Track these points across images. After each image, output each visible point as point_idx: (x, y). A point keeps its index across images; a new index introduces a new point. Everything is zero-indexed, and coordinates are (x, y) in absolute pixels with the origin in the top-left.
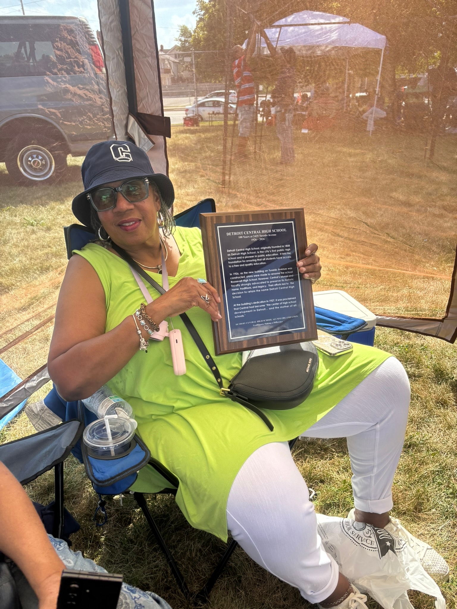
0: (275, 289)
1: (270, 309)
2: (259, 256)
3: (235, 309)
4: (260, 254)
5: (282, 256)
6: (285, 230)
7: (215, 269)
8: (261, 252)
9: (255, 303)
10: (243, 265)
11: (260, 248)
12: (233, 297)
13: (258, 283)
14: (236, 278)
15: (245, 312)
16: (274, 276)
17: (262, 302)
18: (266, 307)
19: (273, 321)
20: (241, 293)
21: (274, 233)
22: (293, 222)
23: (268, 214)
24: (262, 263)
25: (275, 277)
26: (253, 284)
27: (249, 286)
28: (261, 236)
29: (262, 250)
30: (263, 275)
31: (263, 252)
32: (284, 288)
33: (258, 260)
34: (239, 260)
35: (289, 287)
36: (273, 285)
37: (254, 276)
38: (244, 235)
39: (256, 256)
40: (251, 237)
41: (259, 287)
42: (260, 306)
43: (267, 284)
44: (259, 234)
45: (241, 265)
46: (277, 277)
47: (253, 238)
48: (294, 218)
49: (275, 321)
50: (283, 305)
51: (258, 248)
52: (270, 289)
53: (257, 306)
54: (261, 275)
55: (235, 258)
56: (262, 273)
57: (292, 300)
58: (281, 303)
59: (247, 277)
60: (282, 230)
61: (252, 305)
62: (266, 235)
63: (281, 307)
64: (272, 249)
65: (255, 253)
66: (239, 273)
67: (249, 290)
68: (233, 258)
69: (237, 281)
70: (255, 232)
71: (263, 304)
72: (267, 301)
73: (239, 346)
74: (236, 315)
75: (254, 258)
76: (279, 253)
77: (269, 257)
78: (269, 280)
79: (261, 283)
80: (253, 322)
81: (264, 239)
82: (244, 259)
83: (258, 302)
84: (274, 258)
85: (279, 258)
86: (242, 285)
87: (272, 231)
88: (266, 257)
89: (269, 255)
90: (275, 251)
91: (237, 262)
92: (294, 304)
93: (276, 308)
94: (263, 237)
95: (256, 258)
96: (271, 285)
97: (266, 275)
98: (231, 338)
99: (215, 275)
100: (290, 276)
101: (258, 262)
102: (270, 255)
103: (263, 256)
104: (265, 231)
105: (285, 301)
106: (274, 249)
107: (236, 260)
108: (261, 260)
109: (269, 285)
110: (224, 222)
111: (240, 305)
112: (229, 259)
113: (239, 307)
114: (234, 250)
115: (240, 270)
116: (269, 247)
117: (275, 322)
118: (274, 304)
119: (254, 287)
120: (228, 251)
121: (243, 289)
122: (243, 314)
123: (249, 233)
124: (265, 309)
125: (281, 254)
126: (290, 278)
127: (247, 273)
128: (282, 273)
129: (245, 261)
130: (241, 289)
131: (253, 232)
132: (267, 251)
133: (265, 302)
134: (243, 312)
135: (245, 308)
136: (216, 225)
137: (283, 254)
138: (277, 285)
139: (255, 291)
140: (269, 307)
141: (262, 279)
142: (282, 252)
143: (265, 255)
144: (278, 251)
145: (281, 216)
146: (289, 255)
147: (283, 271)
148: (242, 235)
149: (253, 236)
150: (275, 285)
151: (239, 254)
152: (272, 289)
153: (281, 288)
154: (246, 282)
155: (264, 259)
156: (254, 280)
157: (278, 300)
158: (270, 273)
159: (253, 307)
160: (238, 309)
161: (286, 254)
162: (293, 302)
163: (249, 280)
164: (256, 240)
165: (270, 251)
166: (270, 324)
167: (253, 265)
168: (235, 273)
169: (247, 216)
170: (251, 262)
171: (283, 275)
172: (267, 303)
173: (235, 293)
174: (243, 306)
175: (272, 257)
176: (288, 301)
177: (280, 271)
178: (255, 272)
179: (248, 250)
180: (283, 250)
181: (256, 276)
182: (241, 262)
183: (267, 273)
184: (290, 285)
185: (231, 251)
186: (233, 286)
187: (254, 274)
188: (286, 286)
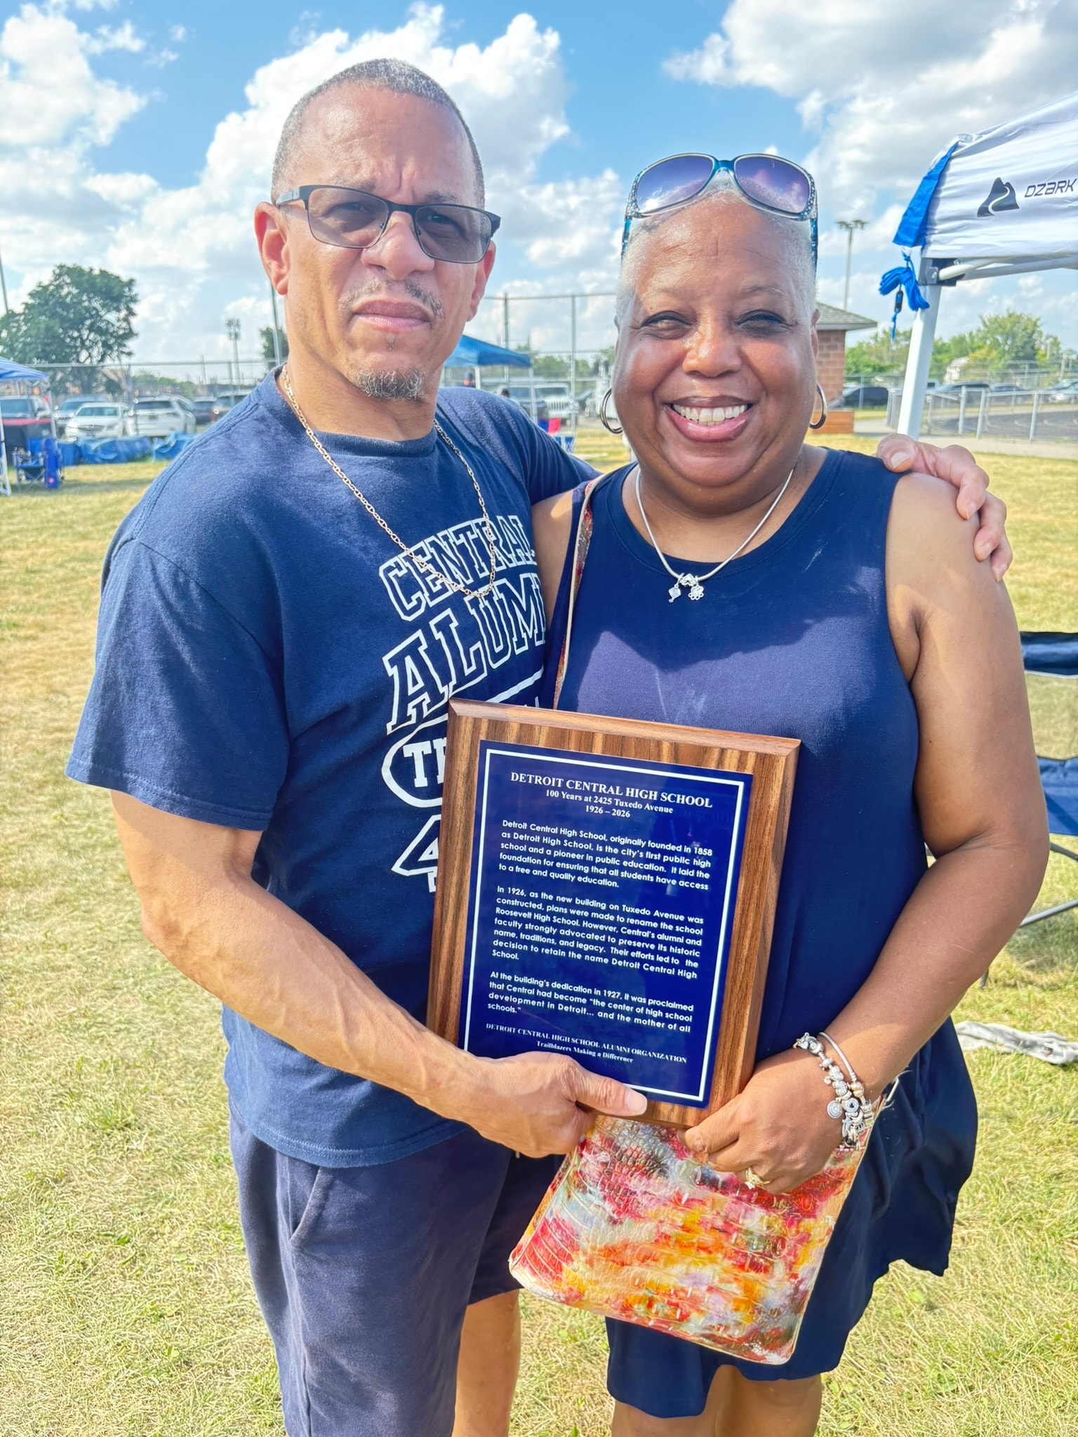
0: (632, 965)
1: (600, 1014)
2: (598, 860)
3: (492, 985)
4: (604, 855)
5: (678, 877)
6: (706, 802)
7: (457, 863)
8: (609, 849)
9: (556, 985)
10: (545, 874)
11: (608, 837)
12: (495, 953)
13: (578, 935)
14: (515, 902)
15: (520, 1001)
16: (634, 927)
17: (579, 989)
18: (589, 1006)
19: (603, 1050)
20: (520, 947)
21: (667, 804)
22: (741, 785)
23: (659, 743)
24: (604, 882)
25: (638, 933)
26: (562, 932)
27: (550, 936)
28: (622, 804)
29: (616, 845)
30: (601, 916)
31: (616, 851)
32: (662, 970)
33: (594, 869)
34: (536, 856)
35: (680, 973)
36: (626, 953)
37: (572, 912)
38: (564, 788)
39: (589, 858)
40: (586, 799)
41: (580, 946)
42: (572, 999)
43: (607, 945)
44: (614, 797)
45: (536, 872)
46: (646, 934)
47: (590, 804)
48: (748, 771)
49: (609, 1052)
50: (644, 1016)
51: (604, 838)
52: (614, 962)
53: (561, 997)
54: (594, 915)
55: (524, 848)
56: (598, 910)
57: (681, 1012)
58: (641, 1010)
59: (549, 908)
60: (695, 801)
61: (545, 989)
62: (637, 806)
63: (637, 1020)
64: (647, 849)
65: (589, 847)
66: (527, 893)
67: (549, 946)
68: (517, 848)
69: (516, 914)
70: (602, 789)
71: (581, 995)
72: (597, 992)
74: (494, 1001)
75: (584, 862)
76: (668, 865)
77: (632, 870)
78: (618, 936)
79: (590, 936)
80: (538, 1034)
81: (628, 815)
82: (550, 858)
83: (566, 987)
84: (649, 878)
85: (664, 881)
86: (529, 926)
87: (659, 797)
88: (621, 868)
89: (632, 864)
90: (657, 857)
91: (528, 860)
92: (684, 1023)
93: (621, 1017)
94: (626, 809)
95: (590, 864)
96: (621, 952)
97: (612, 918)
99: (455, 879)
100: (690, 942)
101: (591, 875)
102: (640, 865)
103: (614, 861)
104: (639, 793)
105: (655, 1008)
106: (654, 851)
107: (526, 854)
108: (604, 871)
109: (614, 950)
110: (511, 739)
111: (509, 978)
112: (503, 846)
113: (506, 982)
114: (525, 826)
115: (529, 883)
116: (639, 842)
117: (606, 1055)
118: (615, 1006)
119: (562, 943)
120: (506, 823)
121: (528, 937)
122: (515, 1005)
123: (582, 785)
124: (584, 1010)
125: (674, 870)
126: (690, 947)
127: (551, 897)
128: (663, 925)
129: (551, 864)
130: (522, 936)
131: (598, 788)
132: (630, 852)
133: (589, 991)
134: (514, 1000)
135: (523, 990)
136: (485, 745)
137: (681, 872)
138: (638, 954)
139: (563, 954)
140: (599, 1009)
141: (596, 926)
142: (679, 865)
143: (621, 863)
144: (666, 859)
145: (706, 756)
146: (702, 881)
147: (669, 921)
148: (560, 790)
149: (594, 799)
150: (633, 954)
151: (537, 839)
152: (620, 963)
153: (652, 968)
154: (543, 921)
155: (615, 873)
156: (568, 922)
157: (634, 999)
158: (626, 915)
159: (549, 995)
160: (501, 987)
161: (691, 873)
162: (682, 1018)
163: (552, 919)
164: (601, 811)
165: (638, 854)
166: (591, 1056)
167: (576, 880)
168: (514, 890)
169: (588, 736)
170: (569, 871)
171: (667, 932)
172: (593, 996)
173: (501, 944)
174: (519, 985)
175: (646, 872)
176: (665, 1010)
177: (659, 920)
178: (578, 901)
179: (570, 836)
180: (686, 861)
181: (579, 913)
182: (539, 861)
183: (614, 913)
184: (682, 966)
185: (514, 824)
186: (500, 922)
187: (573, 905)
188: (669, 965)
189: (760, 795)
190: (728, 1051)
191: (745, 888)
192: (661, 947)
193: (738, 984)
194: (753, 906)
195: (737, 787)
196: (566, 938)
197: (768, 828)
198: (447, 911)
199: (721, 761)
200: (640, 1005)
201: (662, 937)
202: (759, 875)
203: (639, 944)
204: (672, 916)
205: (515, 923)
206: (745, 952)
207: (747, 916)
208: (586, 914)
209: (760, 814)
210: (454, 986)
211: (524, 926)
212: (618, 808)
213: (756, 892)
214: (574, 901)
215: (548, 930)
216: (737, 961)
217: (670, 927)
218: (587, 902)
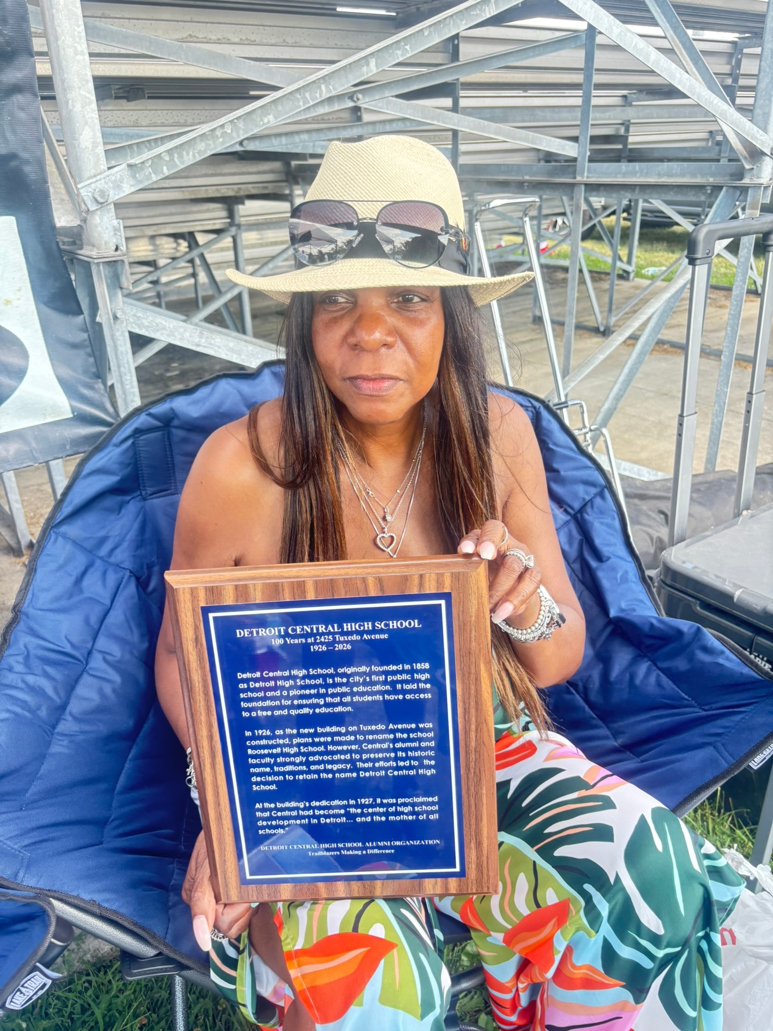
0: (378, 774)
1: (358, 820)
2: (330, 691)
3: (258, 814)
4: (335, 685)
5: (404, 692)
6: (415, 624)
7: (203, 718)
8: (338, 680)
9: (314, 804)
10: (285, 712)
11: (335, 670)
12: (255, 788)
13: (326, 758)
14: (264, 742)
15: (286, 823)
16: (373, 742)
17: (336, 802)
18: (348, 815)
19: (366, 848)
20: (276, 778)
21: (381, 631)
22: (443, 602)
23: (364, 580)
24: (339, 709)
25: (378, 746)
26: (311, 759)
27: (301, 764)
28: (342, 639)
29: (343, 675)
30: (343, 739)
31: (345, 680)
32: (405, 772)
33: (329, 700)
34: (274, 699)
35: (421, 771)
36: (371, 765)
37: (317, 740)
38: (287, 635)
39: (322, 691)
40: (309, 640)
41: (329, 767)
42: (331, 812)
43: (352, 762)
44: (334, 634)
45: (277, 713)
46: (385, 746)
47: (313, 644)
48: (447, 590)
49: (373, 848)
50: (397, 814)
51: (331, 671)
52: (362, 774)
53: (322, 812)
54: (336, 738)
55: (262, 694)
56: (339, 734)
57: (427, 804)
58: (393, 809)
59: (295, 741)
60: (406, 624)
61: (305, 809)
62: (355, 637)
63: (391, 818)
64: (370, 674)
65: (320, 681)
66: (273, 731)
67: (302, 772)
68: (255, 695)
69: (266, 751)
71: (340, 807)
72: (352, 802)
73: (269, 895)
74: (263, 828)
75: (318, 696)
76: (393, 684)
77: (362, 694)
78: (361, 752)
79: (336, 757)
80: (308, 847)
81: (349, 647)
82: (288, 697)
83: (324, 803)
84: (379, 698)
85: (392, 697)
86: (280, 760)
87: (374, 626)
88: (353, 694)
89: (361, 689)
90: (382, 678)
91: (268, 703)
92: (432, 812)
93: (377, 818)
94: (347, 642)
95: (324, 696)
96: (366, 765)
97: (353, 738)
98: (248, 877)
99: (204, 732)
100: (423, 744)
101: (327, 705)
102: (368, 689)
103: (345, 689)
104: (355, 626)
105: (405, 805)
106: (378, 674)
107: (264, 699)
108: (337, 700)
109: (360, 765)
110: (229, 601)
111: (273, 806)
112: (242, 696)
113: (270, 810)
114: (258, 674)
115: (274, 723)
116: (363, 669)
117: (370, 851)
118: (370, 810)
119: (313, 768)
120: (240, 676)
121: (282, 769)
122: (283, 827)
123: (303, 629)
124: (344, 819)
125: (399, 686)
126: (425, 749)
127: (295, 731)
128: (399, 735)
129: (289, 702)
130: (276, 769)
131: (317, 629)
132: (357, 678)
133: (345, 802)
134: (281, 822)
135: (287, 813)
136: (206, 611)
137: (405, 687)
138: (382, 763)
139: (316, 776)
140: (357, 815)
141: (340, 748)
142: (402, 682)
143: (352, 689)
144: (390, 678)
145: (408, 583)
146: (424, 691)
147: (403, 731)
148: (283, 637)
149: (316, 639)
150: (377, 765)
151: (272, 683)
152: (367, 774)
153: (396, 773)
154: (292, 752)
155: (347, 699)
156: (315, 749)
157: (385, 801)
158: (364, 733)
159: (311, 812)
160: (267, 814)
161: (415, 686)
162: (429, 808)
163: (300, 749)
164: (324, 648)
165: (365, 679)
166: (357, 855)
167: (314, 712)
168: (260, 732)
169: (300, 586)
170: (306, 706)
171: (403, 741)
172: (349, 806)
173: (259, 779)
174: (282, 810)
175: (375, 693)
176: (413, 805)
177: (393, 731)
178: (320, 730)
179: (301, 675)
180: (408, 677)
181: (322, 739)
182: (278, 703)
183: (353, 733)
184: (422, 766)
185: (248, 675)
186: (254, 761)
187: (316, 734)
188: (411, 768)
189: (461, 609)
190: (473, 827)
191: (463, 690)
192: (400, 754)
193: (472, 771)
194: (473, 704)
195: (440, 605)
196: (314, 763)
197: (473, 635)
198: (204, 761)
199: (421, 585)
200: (391, 805)
201: (399, 745)
202: (473, 677)
203: (381, 755)
204: (405, 726)
205: (268, 760)
206: (473, 744)
207: (469, 713)
208: (329, 739)
209: (464, 624)
210: (224, 822)
211: (275, 761)
212: (340, 642)
213: (473, 692)
214: (316, 730)
215: (298, 760)
216: (467, 753)
217: (405, 736)
218: (328, 729)
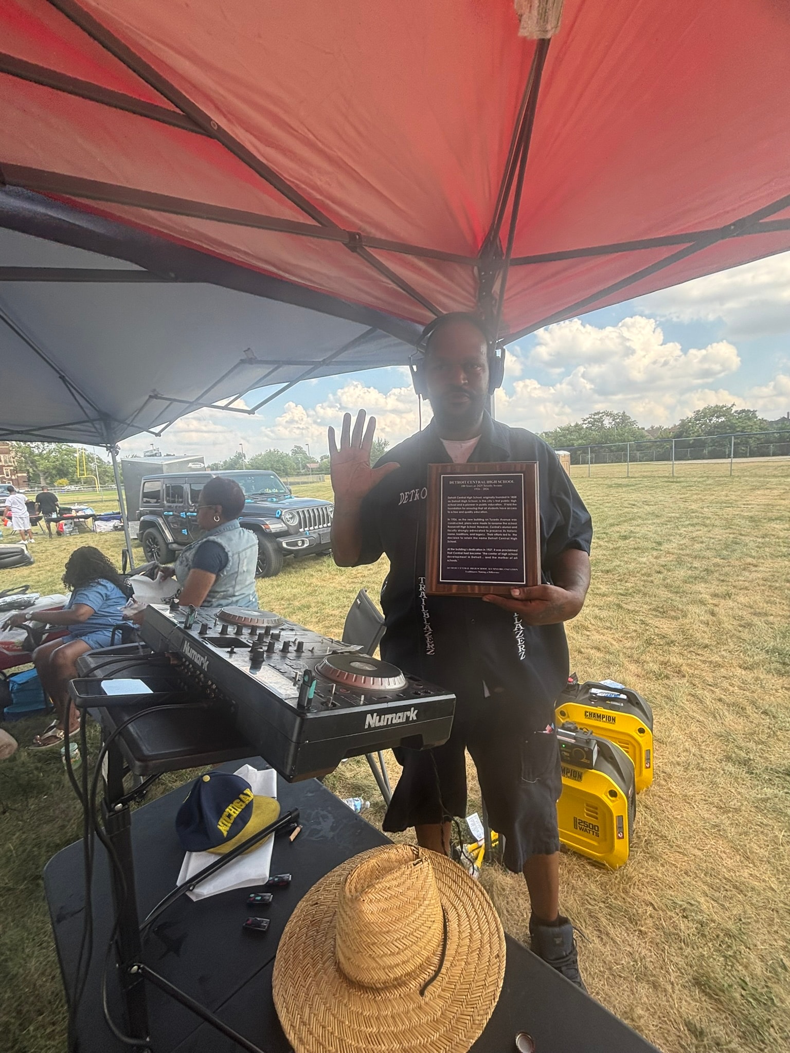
0: (495, 539)
1: (486, 558)
2: (480, 505)
3: (448, 553)
4: (481, 503)
5: (507, 507)
6: (512, 482)
8: (483, 501)
10: (463, 512)
11: (483, 497)
12: (449, 542)
13: (476, 531)
14: (454, 523)
15: (458, 557)
16: (494, 525)
17: (478, 550)
18: (482, 555)
19: (488, 571)
20: (457, 538)
21: (500, 484)
24: (482, 512)
25: (496, 527)
26: (471, 531)
27: (466, 533)
29: (485, 499)
30: (483, 524)
31: (485, 501)
32: (505, 539)
34: (459, 507)
35: (511, 538)
37: (473, 523)
38: (467, 484)
39: (477, 505)
40: (474, 486)
41: (477, 535)
42: (476, 554)
43: (486, 533)
44: (483, 484)
45: (460, 512)
46: (498, 527)
48: (524, 470)
49: (491, 571)
50: (502, 556)
51: (481, 498)
52: (489, 538)
53: (472, 553)
54: (480, 523)
55: (455, 505)
56: (482, 522)
57: (513, 552)
58: (499, 554)
59: (465, 524)
60: (509, 482)
61: (466, 552)
62: (491, 486)
63: (499, 558)
64: (495, 499)
65: (476, 501)
66: (458, 519)
67: (466, 536)
68: (453, 505)
69: (454, 527)
70: (479, 482)
71: (479, 552)
72: (484, 550)
74: (449, 559)
75: (475, 507)
76: (503, 503)
77: (491, 507)
78: (489, 529)
79: (480, 531)
80: (465, 568)
81: (488, 489)
82: (464, 507)
83: (473, 550)
84: (497, 508)
85: (502, 508)
86: (459, 531)
87: (497, 482)
88: (488, 507)
89: (491, 505)
90: (499, 501)
92: (515, 556)
93: (493, 557)
94: (487, 487)
95: (478, 507)
96: (491, 535)
97: (487, 524)
98: (441, 580)
99: (433, 519)
100: (513, 527)
101: (478, 510)
102: (493, 505)
103: (485, 505)
104: (491, 482)
105: (504, 552)
106: (498, 499)
107: (456, 507)
108: (482, 508)
109: (488, 534)
110: (449, 471)
111: (454, 549)
112: (449, 505)
113: (453, 551)
114: (455, 497)
115: (458, 516)
116: (493, 497)
118: (491, 554)
119: (471, 535)
120: (449, 498)
121: (459, 534)
122: (456, 559)
123: (472, 482)
124: (480, 557)
125: (505, 504)
126: (514, 529)
127: (466, 520)
129: (465, 509)
130: (457, 534)
131: (477, 482)
132: (490, 501)
133: (481, 550)
135: (459, 553)
136: (440, 474)
137: (507, 505)
138: (496, 534)
139: (471, 538)
140: (485, 555)
141: (482, 527)
143: (488, 505)
144: (502, 501)
146: (514, 506)
147: (505, 522)
148: (465, 485)
149: (476, 486)
151: (460, 501)
152: (491, 538)
153: (502, 539)
154: (464, 528)
155: (486, 508)
156: (472, 527)
157: (497, 550)
158: (491, 522)
159: (468, 553)
160: (451, 553)
161: (511, 505)
162: (514, 554)
163: (467, 527)
164: (479, 489)
165: (493, 501)
166: (484, 573)
167: (473, 513)
168: (453, 519)
170: (471, 510)
171: (505, 525)
172: (483, 552)
173: (450, 538)
174: (457, 551)
175: (495, 507)
176: (508, 552)
177: (502, 522)
178: (475, 520)
179: (470, 498)
180: (508, 501)
181: (475, 523)
183: (487, 522)
184: (512, 536)
185: (452, 498)
186: (449, 531)
188: (508, 537)
192: (504, 531)
195: (522, 476)
196: (472, 533)
199: (515, 468)
200: (499, 552)
201: (504, 527)
203: (496, 531)
204: (506, 520)
205: (455, 530)
208: (478, 523)
209: (530, 483)
212: (485, 487)
214: (473, 520)
215: (465, 531)
218: (478, 520)
